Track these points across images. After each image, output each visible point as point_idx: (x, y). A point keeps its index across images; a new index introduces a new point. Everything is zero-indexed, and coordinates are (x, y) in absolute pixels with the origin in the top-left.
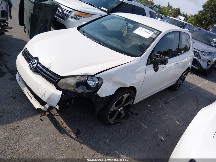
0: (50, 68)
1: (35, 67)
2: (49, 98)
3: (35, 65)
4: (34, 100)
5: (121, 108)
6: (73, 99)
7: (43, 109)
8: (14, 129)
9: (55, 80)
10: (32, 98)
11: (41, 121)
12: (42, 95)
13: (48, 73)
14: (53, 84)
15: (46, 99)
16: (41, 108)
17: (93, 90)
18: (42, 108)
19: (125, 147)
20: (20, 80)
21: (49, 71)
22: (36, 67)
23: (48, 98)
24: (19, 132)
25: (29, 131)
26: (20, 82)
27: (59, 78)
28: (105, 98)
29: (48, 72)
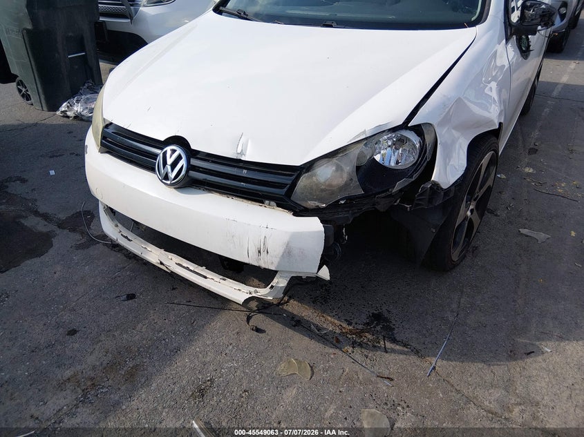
0: (242, 153)
1: (183, 172)
2: (288, 253)
3: (183, 162)
4: (218, 280)
5: (471, 207)
6: (344, 231)
7: (268, 294)
8: (203, 395)
9: (281, 186)
10: (206, 277)
11: (261, 335)
12: (253, 252)
13: (244, 173)
14: (273, 203)
15: (276, 261)
16: (254, 295)
17: (411, 176)
18: (263, 292)
19: (539, 315)
20: (126, 237)
21: (241, 165)
22: (187, 172)
23: (284, 252)
24: (225, 397)
25: (250, 382)
26: (129, 240)
27: (294, 177)
28: (453, 187)
29: (245, 171)
